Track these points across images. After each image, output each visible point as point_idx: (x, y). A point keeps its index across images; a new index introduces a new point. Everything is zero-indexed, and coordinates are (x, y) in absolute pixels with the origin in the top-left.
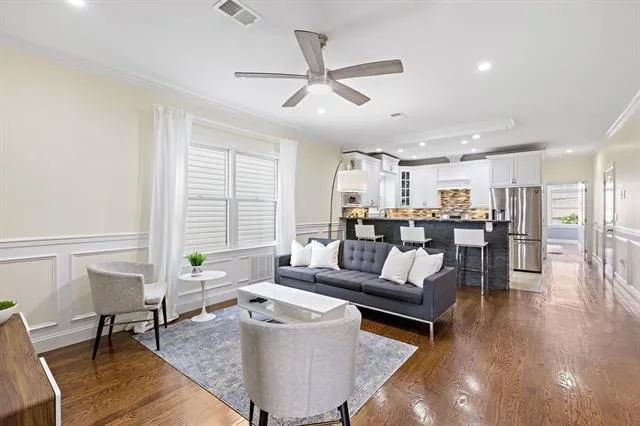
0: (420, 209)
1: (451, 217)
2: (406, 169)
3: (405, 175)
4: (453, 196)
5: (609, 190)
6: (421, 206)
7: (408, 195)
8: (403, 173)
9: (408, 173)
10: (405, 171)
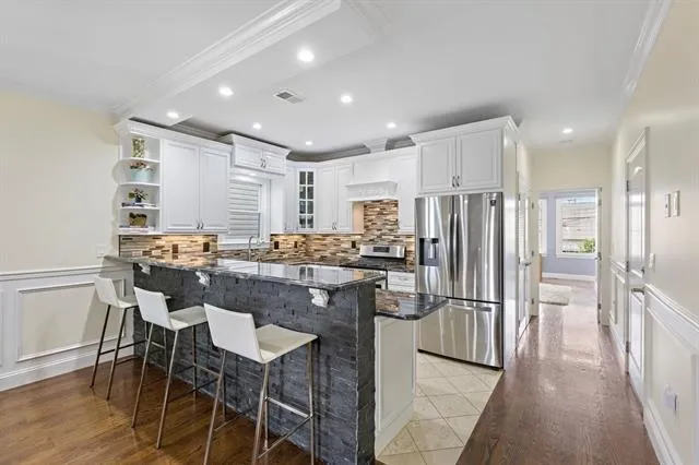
0: (327, 235)
1: (376, 250)
2: (307, 167)
3: (307, 178)
4: (381, 213)
5: (636, 204)
6: (330, 231)
7: (311, 211)
8: (302, 174)
9: (311, 174)
10: (307, 170)
